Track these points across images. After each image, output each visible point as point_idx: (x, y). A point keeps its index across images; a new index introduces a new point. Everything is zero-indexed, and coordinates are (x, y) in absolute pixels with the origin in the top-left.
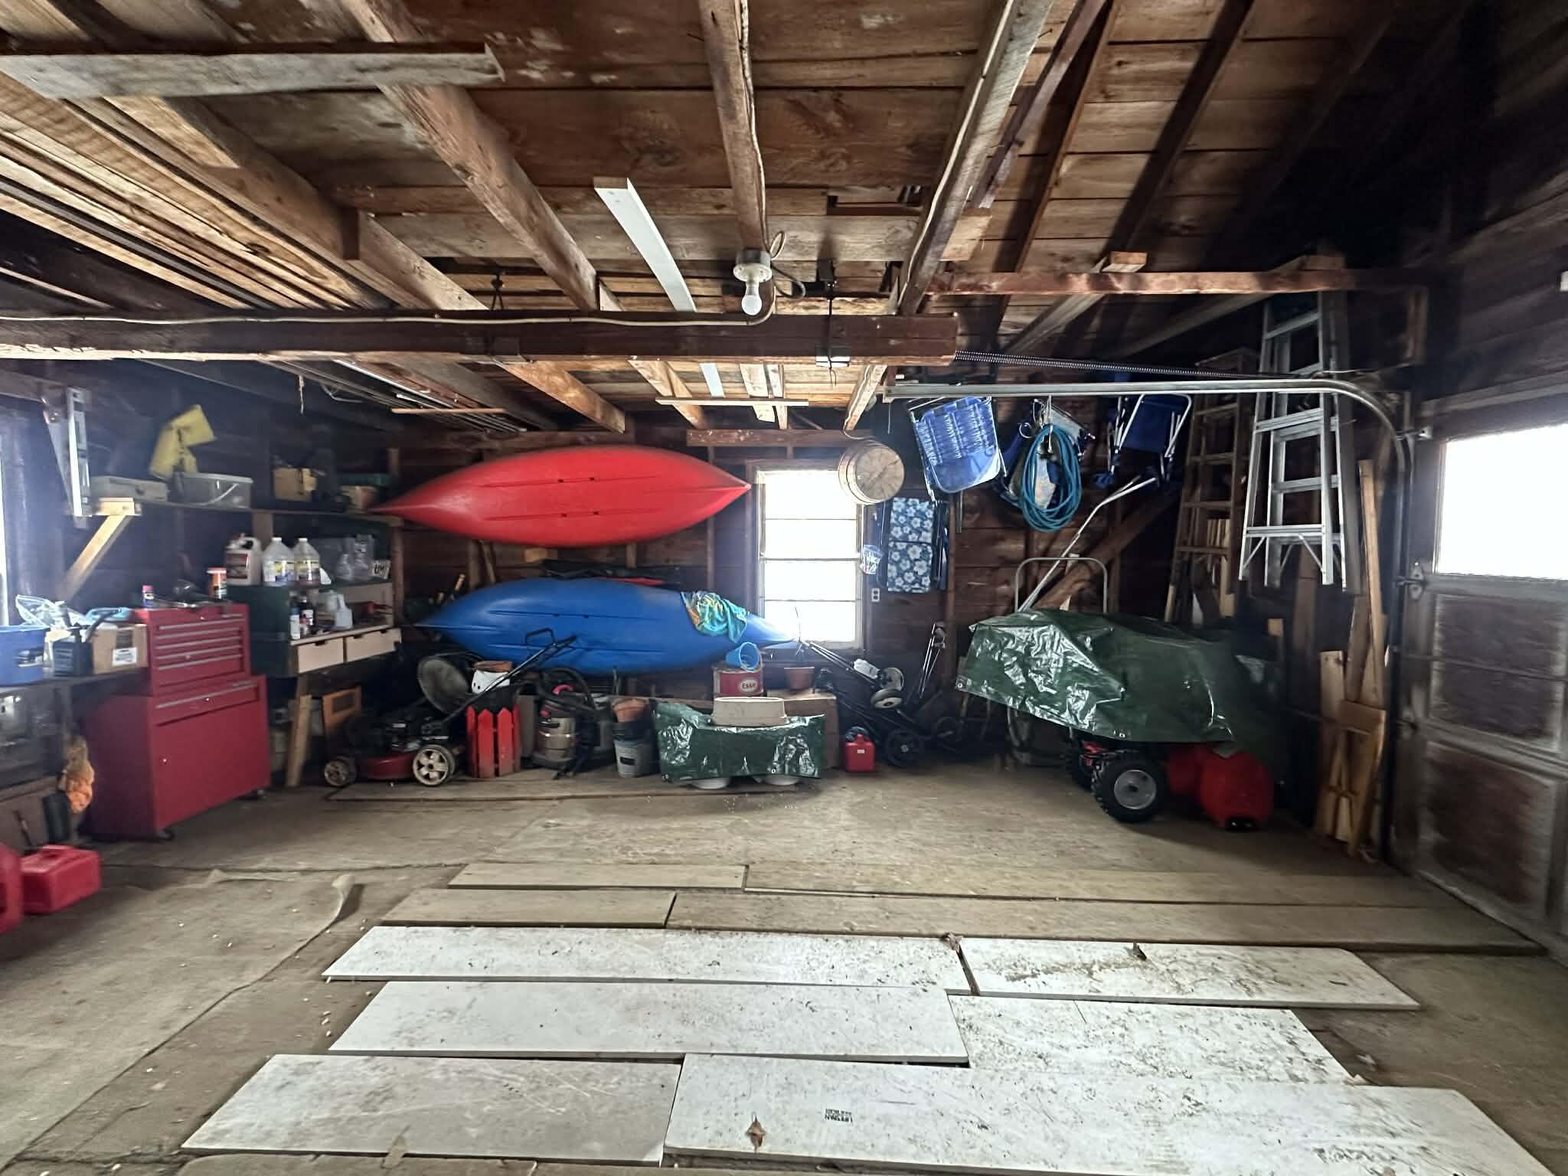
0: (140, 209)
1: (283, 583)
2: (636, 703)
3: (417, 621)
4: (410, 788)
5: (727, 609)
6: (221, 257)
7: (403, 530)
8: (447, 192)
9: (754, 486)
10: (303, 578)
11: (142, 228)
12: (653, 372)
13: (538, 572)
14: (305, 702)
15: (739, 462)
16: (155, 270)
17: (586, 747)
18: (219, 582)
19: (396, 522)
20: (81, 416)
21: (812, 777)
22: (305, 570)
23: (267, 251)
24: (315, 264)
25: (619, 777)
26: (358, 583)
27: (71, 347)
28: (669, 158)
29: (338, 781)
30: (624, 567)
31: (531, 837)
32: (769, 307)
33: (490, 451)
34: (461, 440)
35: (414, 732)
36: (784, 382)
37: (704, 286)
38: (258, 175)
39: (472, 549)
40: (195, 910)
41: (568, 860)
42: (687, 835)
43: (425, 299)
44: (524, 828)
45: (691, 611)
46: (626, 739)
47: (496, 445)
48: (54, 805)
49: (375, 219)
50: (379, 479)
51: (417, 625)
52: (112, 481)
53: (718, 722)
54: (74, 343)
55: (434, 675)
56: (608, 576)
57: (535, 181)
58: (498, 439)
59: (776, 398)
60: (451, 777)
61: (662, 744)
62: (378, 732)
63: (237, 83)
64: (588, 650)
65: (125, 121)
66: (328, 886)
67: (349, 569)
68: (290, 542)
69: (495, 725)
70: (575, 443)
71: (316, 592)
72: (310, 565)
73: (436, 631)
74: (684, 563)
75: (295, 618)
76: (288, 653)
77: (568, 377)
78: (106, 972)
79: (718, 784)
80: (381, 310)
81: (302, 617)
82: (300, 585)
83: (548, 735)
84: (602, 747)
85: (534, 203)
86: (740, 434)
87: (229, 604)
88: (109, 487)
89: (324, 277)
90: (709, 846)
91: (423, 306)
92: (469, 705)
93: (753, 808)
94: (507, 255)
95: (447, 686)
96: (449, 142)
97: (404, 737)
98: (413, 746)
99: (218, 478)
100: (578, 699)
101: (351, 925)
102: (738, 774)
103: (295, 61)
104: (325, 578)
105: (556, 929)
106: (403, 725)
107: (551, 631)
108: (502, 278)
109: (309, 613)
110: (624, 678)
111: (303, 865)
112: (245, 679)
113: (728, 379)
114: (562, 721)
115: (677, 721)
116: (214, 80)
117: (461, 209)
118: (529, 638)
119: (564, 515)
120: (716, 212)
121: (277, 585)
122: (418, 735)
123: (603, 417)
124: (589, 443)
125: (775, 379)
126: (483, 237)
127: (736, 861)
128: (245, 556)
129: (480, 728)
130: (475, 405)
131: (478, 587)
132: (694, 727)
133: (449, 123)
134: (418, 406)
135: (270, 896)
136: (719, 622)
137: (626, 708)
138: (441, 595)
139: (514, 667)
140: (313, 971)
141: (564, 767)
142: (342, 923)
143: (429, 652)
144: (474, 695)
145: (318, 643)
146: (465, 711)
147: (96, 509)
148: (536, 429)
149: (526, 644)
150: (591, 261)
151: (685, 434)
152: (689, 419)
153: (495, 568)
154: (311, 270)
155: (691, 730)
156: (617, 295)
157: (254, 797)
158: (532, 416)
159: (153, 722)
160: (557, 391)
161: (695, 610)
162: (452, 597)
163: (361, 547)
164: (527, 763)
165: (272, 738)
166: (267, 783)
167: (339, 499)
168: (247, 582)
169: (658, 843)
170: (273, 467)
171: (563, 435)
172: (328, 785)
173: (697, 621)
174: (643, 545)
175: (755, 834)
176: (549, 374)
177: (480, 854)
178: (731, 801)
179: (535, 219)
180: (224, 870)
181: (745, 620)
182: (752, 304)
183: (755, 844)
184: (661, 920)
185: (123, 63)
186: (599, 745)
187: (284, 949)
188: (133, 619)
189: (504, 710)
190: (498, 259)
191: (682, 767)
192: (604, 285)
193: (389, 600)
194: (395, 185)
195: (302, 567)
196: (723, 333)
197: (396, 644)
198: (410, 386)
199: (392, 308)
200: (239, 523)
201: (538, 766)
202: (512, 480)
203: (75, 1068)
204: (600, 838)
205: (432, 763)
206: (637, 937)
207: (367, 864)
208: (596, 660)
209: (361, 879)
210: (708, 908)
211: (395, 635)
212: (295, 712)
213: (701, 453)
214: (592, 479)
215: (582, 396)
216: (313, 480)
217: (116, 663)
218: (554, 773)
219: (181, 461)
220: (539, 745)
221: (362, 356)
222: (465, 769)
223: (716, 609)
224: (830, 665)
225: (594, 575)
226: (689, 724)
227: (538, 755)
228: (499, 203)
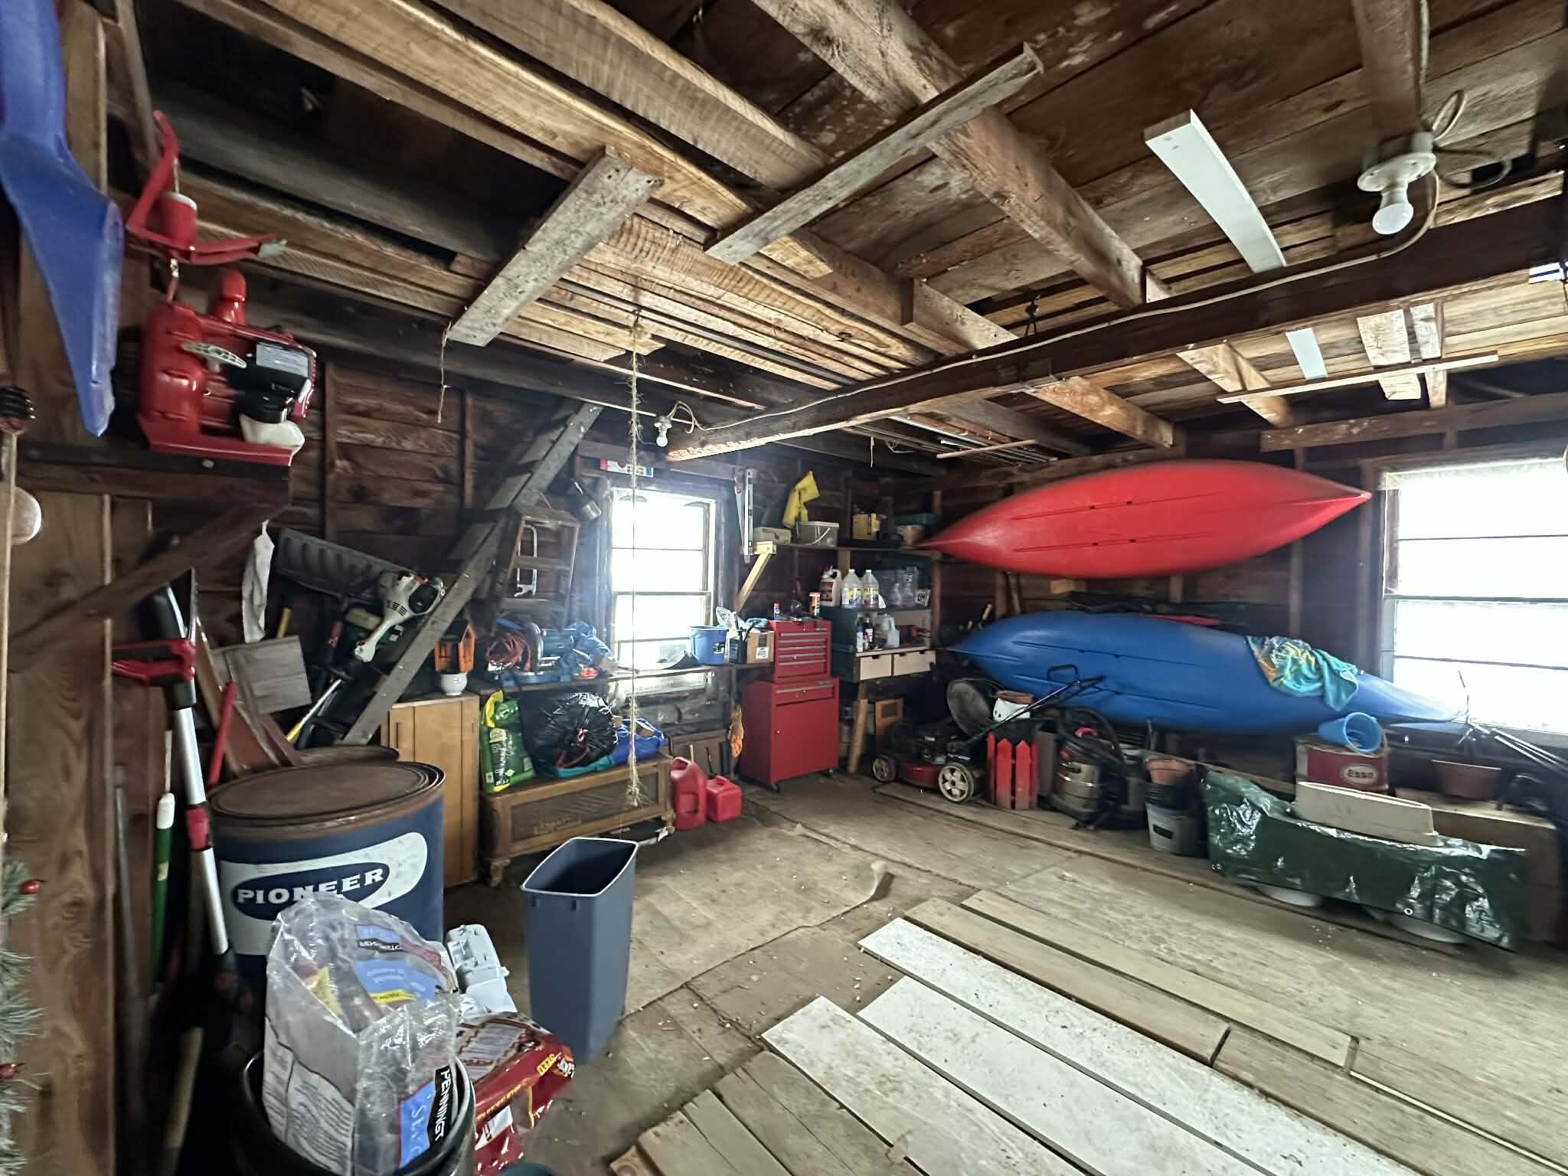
0: (779, 329)
1: (854, 606)
2: (1178, 765)
3: (949, 646)
4: (935, 798)
5: (1324, 665)
6: (823, 350)
7: (942, 563)
8: (987, 232)
9: (1378, 496)
10: (867, 603)
11: (781, 343)
12: (1215, 365)
13: (1064, 604)
14: (863, 703)
15: (1350, 463)
16: (787, 373)
17: (1111, 803)
18: (815, 603)
19: (937, 556)
20: (751, 486)
21: (1494, 944)
22: (868, 596)
23: (850, 336)
24: (881, 336)
25: (1151, 847)
26: (905, 608)
27: (746, 439)
28: (1250, 74)
29: (882, 776)
30: (1166, 601)
31: (1043, 884)
32: (1424, 218)
33: (1021, 484)
34: (993, 477)
35: (940, 748)
36: (1444, 335)
37: (1300, 231)
38: (846, 275)
39: (1000, 580)
40: (787, 850)
41: (1083, 925)
42: (1249, 954)
43: (964, 343)
44: (1037, 871)
45: (1262, 661)
46: (1161, 804)
47: (1026, 477)
48: (725, 748)
49: (926, 283)
50: (925, 518)
51: (949, 649)
52: (764, 531)
53: (1305, 815)
54: (748, 436)
55: (960, 697)
56: (1147, 613)
57: (1073, 183)
58: (1028, 471)
59: (1426, 362)
60: (970, 798)
61: (1212, 824)
62: (912, 742)
63: (830, 198)
64: (1118, 693)
65: (770, 265)
66: (868, 866)
67: (899, 596)
68: (860, 574)
69: (1014, 757)
70: (1110, 466)
71: (875, 615)
72: (873, 592)
73: (965, 656)
74: (1251, 600)
75: (860, 634)
76: (853, 663)
77: (1105, 394)
78: (737, 876)
79: (1303, 901)
80: (930, 363)
81: (865, 634)
82: (864, 607)
83: (1067, 779)
84: (1131, 807)
85: (1074, 207)
86: (1352, 426)
87: (819, 621)
88: (762, 535)
89: (888, 346)
90: (1284, 982)
91: (963, 351)
92: (991, 731)
93: (1368, 955)
94: (1043, 276)
95: (972, 710)
96: (988, 173)
97: (935, 750)
98: (940, 760)
99: (818, 524)
100: (1103, 746)
101: (881, 908)
102: (1339, 896)
103: (868, 156)
104: (882, 604)
105: (1066, 1000)
106: (933, 739)
107: (1076, 669)
108: (1036, 303)
109: (870, 631)
110: (1163, 731)
111: (853, 841)
112: (826, 679)
113: (1335, 352)
114: (1084, 767)
115: (1238, 800)
116: (817, 204)
117: (998, 245)
118: (1051, 673)
119: (1095, 544)
120: (1329, 116)
121: (850, 607)
122: (945, 752)
123: (1145, 432)
124: (1126, 464)
125: (1428, 333)
126: (1019, 267)
127: (1334, 1023)
128: (831, 584)
129: (1000, 757)
130: (1008, 440)
131: (1004, 617)
132: (1263, 812)
133: (988, 153)
134: (957, 449)
135: (830, 859)
136: (1307, 678)
137: (1164, 768)
138: (971, 623)
139: (1035, 700)
140: (851, 937)
141: (1084, 818)
142: (875, 903)
143: (957, 676)
144: (996, 722)
145: (875, 657)
146: (986, 736)
147: (754, 550)
148: (1068, 456)
149: (1049, 679)
150: (1137, 251)
151: (1259, 437)
152: (1265, 416)
153: (1022, 600)
154: (878, 343)
155: (1258, 816)
156: (1168, 282)
157: (826, 774)
158: (1063, 444)
159: (775, 701)
160: (1092, 411)
161: (1268, 660)
162: (980, 625)
163: (909, 577)
164: (1044, 803)
165: (840, 730)
166: (836, 764)
167: (895, 538)
168: (831, 604)
169: (1202, 949)
170: (853, 514)
171: (1096, 458)
172: (874, 777)
173: (1271, 674)
174: (1192, 577)
175: (1371, 996)
176: (1083, 394)
177: (992, 883)
178: (1325, 931)
179: (1073, 222)
180: (804, 826)
181: (1355, 680)
182: (1392, 219)
183: (1368, 1010)
184: (1207, 1053)
185: (769, 218)
186: (1126, 803)
187: (835, 907)
188: (768, 627)
189: (1022, 743)
190: (1035, 283)
191: (1240, 860)
192: (1152, 275)
193: (928, 626)
194: (944, 244)
195: (866, 593)
196: (1332, 282)
197: (931, 664)
198: (950, 431)
199: (938, 359)
200: (829, 558)
201: (1055, 809)
202: (1039, 510)
203: (717, 937)
204: (1124, 914)
205: (955, 781)
206: (1170, 1060)
207: (898, 858)
208: (1125, 706)
209: (894, 870)
210: (1281, 1070)
211: (931, 656)
212: (856, 710)
213: (1284, 459)
214: (1129, 503)
215: (1120, 412)
216: (878, 522)
217: (758, 657)
218: (1073, 822)
219: (800, 513)
220: (1057, 786)
221: (913, 408)
222: (983, 794)
223: (1303, 662)
224: (1537, 769)
225: (1129, 610)
226: (1255, 807)
227: (1056, 798)
228: (1034, 217)
